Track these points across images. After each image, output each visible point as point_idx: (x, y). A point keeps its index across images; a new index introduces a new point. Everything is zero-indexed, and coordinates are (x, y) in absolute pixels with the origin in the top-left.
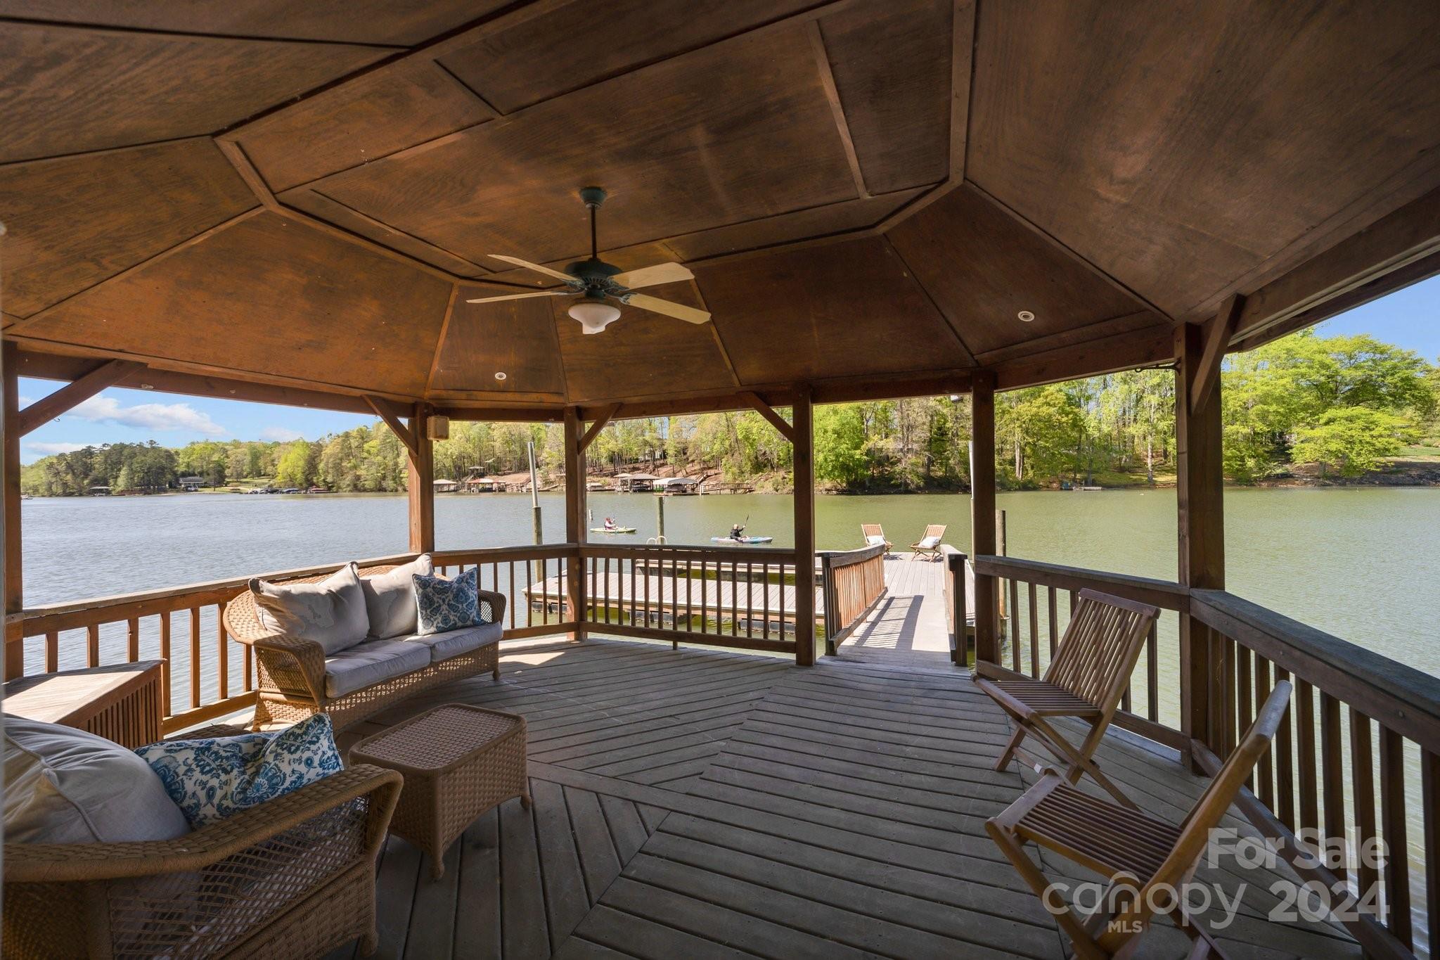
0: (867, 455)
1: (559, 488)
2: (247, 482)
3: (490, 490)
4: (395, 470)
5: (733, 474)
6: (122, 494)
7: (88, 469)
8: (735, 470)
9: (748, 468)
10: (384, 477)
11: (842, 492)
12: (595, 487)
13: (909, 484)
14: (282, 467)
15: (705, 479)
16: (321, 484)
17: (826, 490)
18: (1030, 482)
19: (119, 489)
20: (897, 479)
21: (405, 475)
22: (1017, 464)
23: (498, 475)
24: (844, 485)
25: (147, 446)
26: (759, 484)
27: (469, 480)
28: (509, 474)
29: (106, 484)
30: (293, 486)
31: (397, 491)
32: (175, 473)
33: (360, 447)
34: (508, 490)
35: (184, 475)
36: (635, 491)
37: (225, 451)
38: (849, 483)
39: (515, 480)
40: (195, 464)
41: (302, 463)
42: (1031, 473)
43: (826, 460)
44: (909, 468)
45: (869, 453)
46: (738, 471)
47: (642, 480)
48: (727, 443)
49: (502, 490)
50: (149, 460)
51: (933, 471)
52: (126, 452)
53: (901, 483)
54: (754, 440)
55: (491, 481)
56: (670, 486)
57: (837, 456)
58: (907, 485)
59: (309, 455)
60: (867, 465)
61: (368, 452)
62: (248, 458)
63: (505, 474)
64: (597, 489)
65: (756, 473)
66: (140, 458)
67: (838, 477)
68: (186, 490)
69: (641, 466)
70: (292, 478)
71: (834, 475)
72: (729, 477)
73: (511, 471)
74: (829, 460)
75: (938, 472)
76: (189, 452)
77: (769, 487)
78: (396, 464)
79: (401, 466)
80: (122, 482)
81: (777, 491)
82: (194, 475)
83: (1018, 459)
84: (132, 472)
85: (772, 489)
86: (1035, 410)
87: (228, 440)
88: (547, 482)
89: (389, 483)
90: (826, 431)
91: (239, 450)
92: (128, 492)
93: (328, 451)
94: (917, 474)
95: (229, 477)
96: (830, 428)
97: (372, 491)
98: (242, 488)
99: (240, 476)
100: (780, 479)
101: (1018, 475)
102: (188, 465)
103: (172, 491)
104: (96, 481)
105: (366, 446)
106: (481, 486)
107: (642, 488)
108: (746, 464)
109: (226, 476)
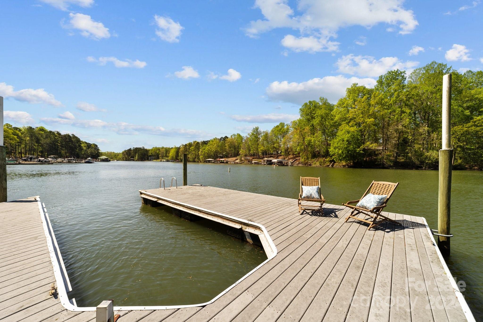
0: (363, 151)
1: (245, 163)
2: (164, 159)
3: (223, 162)
4: (198, 156)
6: (136, 161)
7: (130, 154)
8: (305, 157)
9: (310, 156)
10: (195, 158)
11: (350, 167)
12: (256, 162)
13: (385, 164)
14: (171, 154)
15: (295, 161)
16: (179, 159)
17: (343, 166)
19: (136, 159)
20: (379, 162)
21: (201, 157)
23: (227, 158)
24: (352, 164)
25: (142, 148)
26: (314, 163)
27: (218, 159)
28: (230, 158)
29: (134, 158)
30: (173, 160)
31: (198, 162)
32: (148, 155)
33: (189, 148)
34: (229, 163)
35: (150, 156)
36: (268, 164)
37: (159, 150)
38: (354, 163)
39: (232, 160)
40: (153, 153)
41: (175, 153)
43: (342, 153)
44: (385, 157)
45: (364, 150)
46: (306, 158)
47: (271, 160)
48: (303, 147)
49: (227, 162)
50: (142, 152)
51: (399, 159)
52: (137, 150)
53: (381, 163)
54: (312, 145)
55: (224, 160)
56: (278, 162)
57: (348, 151)
58: (383, 164)
59: (177, 151)
60: (363, 155)
61: (191, 150)
62: (165, 152)
63: (229, 158)
64: (256, 163)
65: (314, 158)
66: (140, 152)
67: (348, 160)
68: (150, 160)
70: (173, 157)
71: (346, 159)
72: (303, 160)
73: (231, 157)
74: (344, 153)
75: (401, 159)
76: (152, 150)
77: (318, 164)
78: (198, 154)
79: (200, 155)
80: (137, 157)
81: (321, 165)
82: (152, 156)
84: (139, 155)
85: (319, 165)
87: (161, 147)
88: (241, 161)
89: (196, 160)
90: (343, 141)
91: (163, 150)
92: (138, 160)
93: (181, 150)
94: (391, 161)
95: (160, 157)
96: (345, 139)
97: (192, 162)
98: (163, 160)
99: (163, 157)
100: (322, 161)
102: (151, 153)
103: (147, 160)
104: (131, 157)
105: (191, 148)
106: (220, 161)
107: (270, 163)
108: (310, 155)
109: (159, 157)
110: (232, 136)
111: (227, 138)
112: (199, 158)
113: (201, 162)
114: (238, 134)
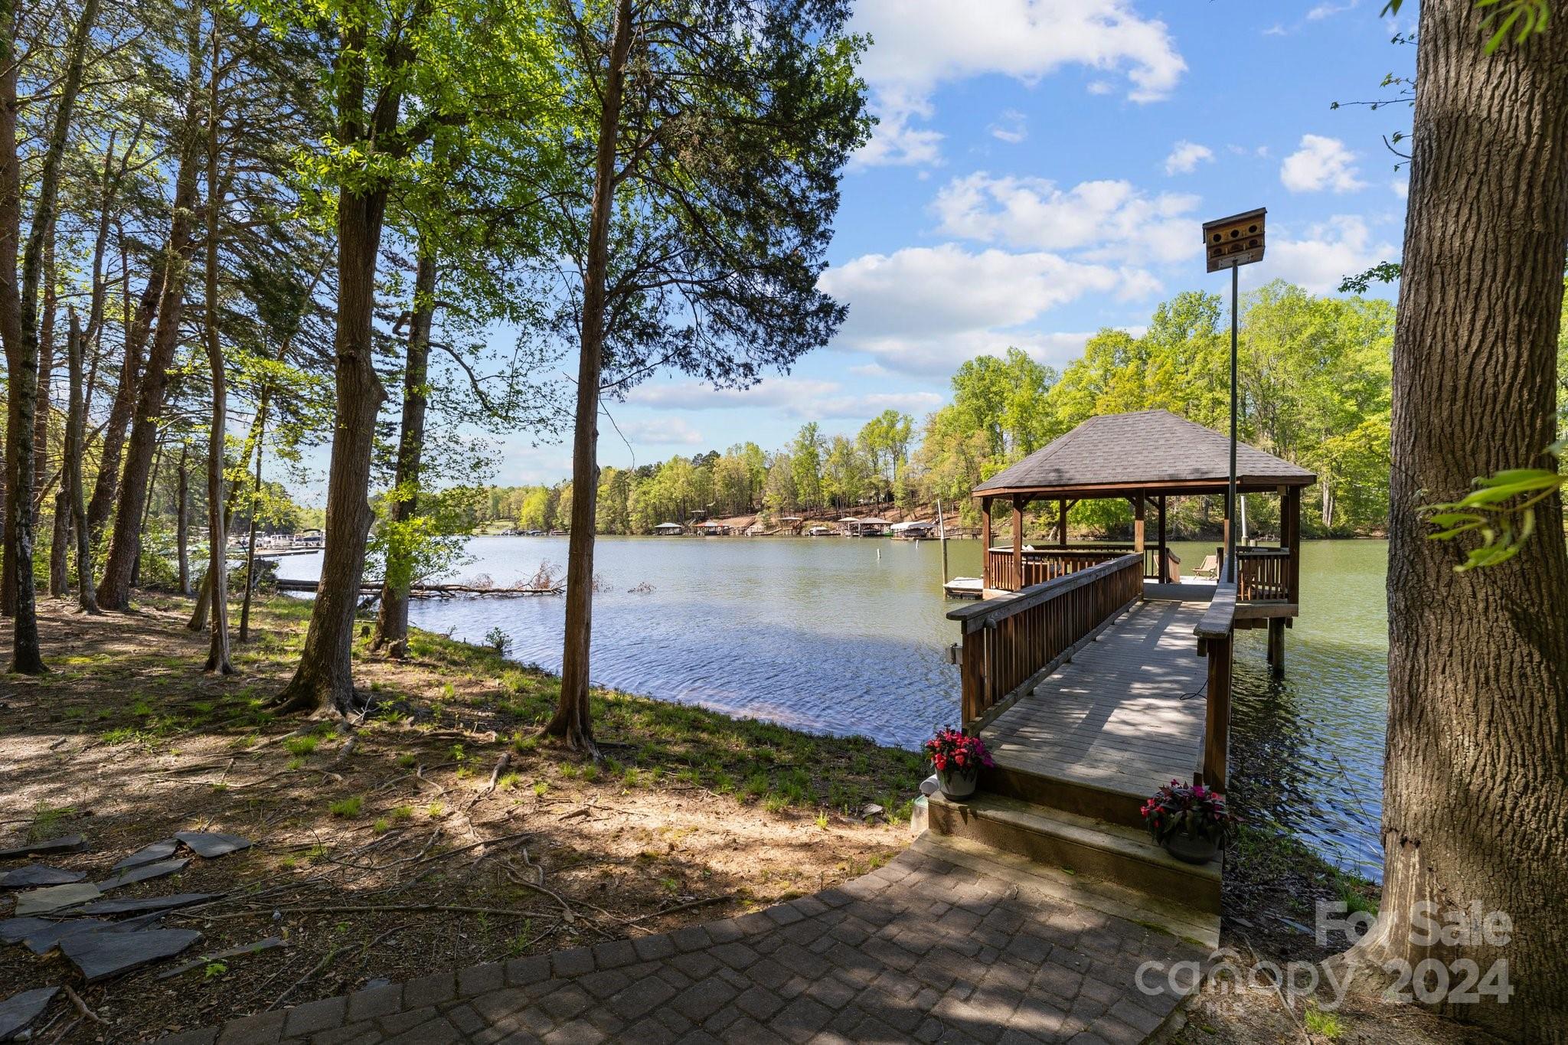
1: (783, 533)
3: (714, 533)
4: (624, 514)
5: (973, 518)
10: (613, 521)
11: (1099, 538)
13: (1182, 531)
14: (526, 511)
15: (937, 523)
16: (557, 527)
18: (1343, 528)
21: (632, 519)
22: (1325, 510)
23: (720, 518)
24: (1103, 530)
26: (1006, 529)
27: (691, 524)
28: (730, 517)
30: (536, 528)
31: (626, 533)
34: (732, 533)
36: (867, 537)
38: (1108, 528)
39: (737, 524)
41: (542, 507)
42: (1343, 518)
44: (1182, 513)
46: (977, 515)
47: (872, 525)
49: (726, 532)
53: (1172, 528)
55: (714, 524)
56: (909, 531)
58: (1179, 531)
59: (548, 500)
63: (725, 518)
64: (823, 533)
65: (1000, 518)
67: (1097, 522)
69: (864, 509)
70: (533, 521)
71: (1092, 520)
72: (968, 522)
73: (734, 514)
78: (625, 508)
79: (629, 510)
83: (1325, 502)
86: (1349, 444)
88: (769, 526)
89: (619, 527)
93: (563, 496)
94: (1194, 522)
95: (478, 520)
98: (489, 530)
100: (1028, 524)
101: (1327, 522)
105: (599, 491)
106: (705, 530)
107: (871, 532)
109: (475, 519)
110: (730, 451)
111: (718, 456)
112: (626, 523)
113: (632, 533)
114: (748, 444)
